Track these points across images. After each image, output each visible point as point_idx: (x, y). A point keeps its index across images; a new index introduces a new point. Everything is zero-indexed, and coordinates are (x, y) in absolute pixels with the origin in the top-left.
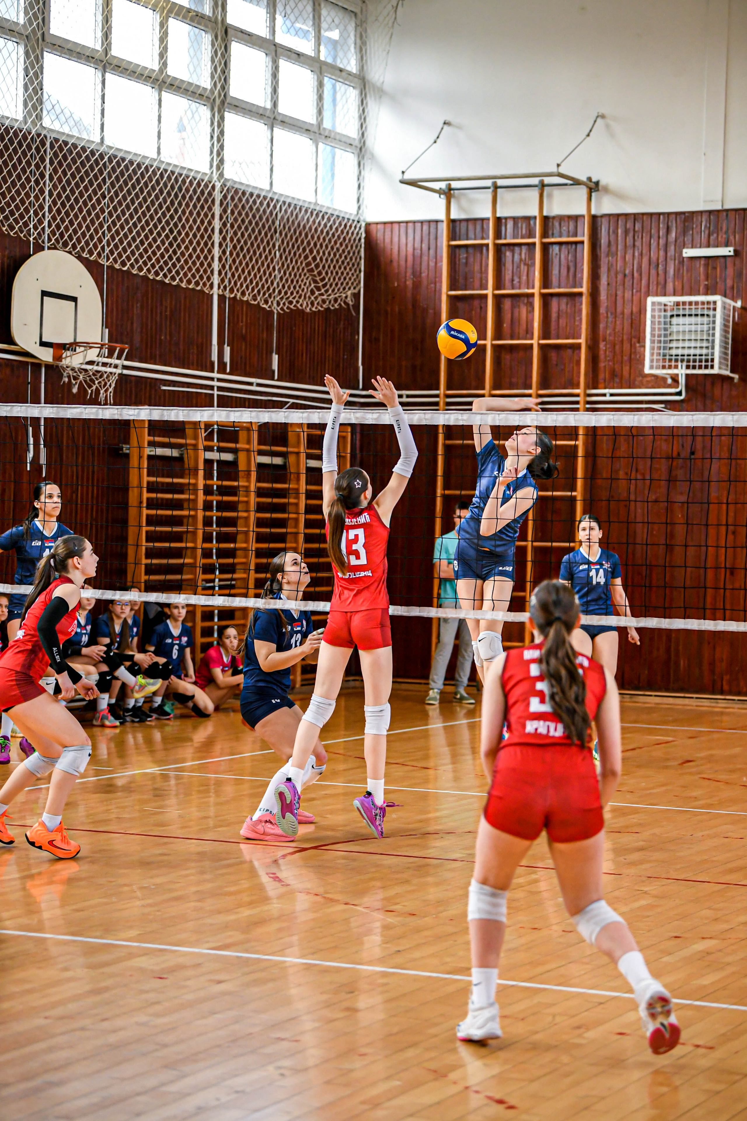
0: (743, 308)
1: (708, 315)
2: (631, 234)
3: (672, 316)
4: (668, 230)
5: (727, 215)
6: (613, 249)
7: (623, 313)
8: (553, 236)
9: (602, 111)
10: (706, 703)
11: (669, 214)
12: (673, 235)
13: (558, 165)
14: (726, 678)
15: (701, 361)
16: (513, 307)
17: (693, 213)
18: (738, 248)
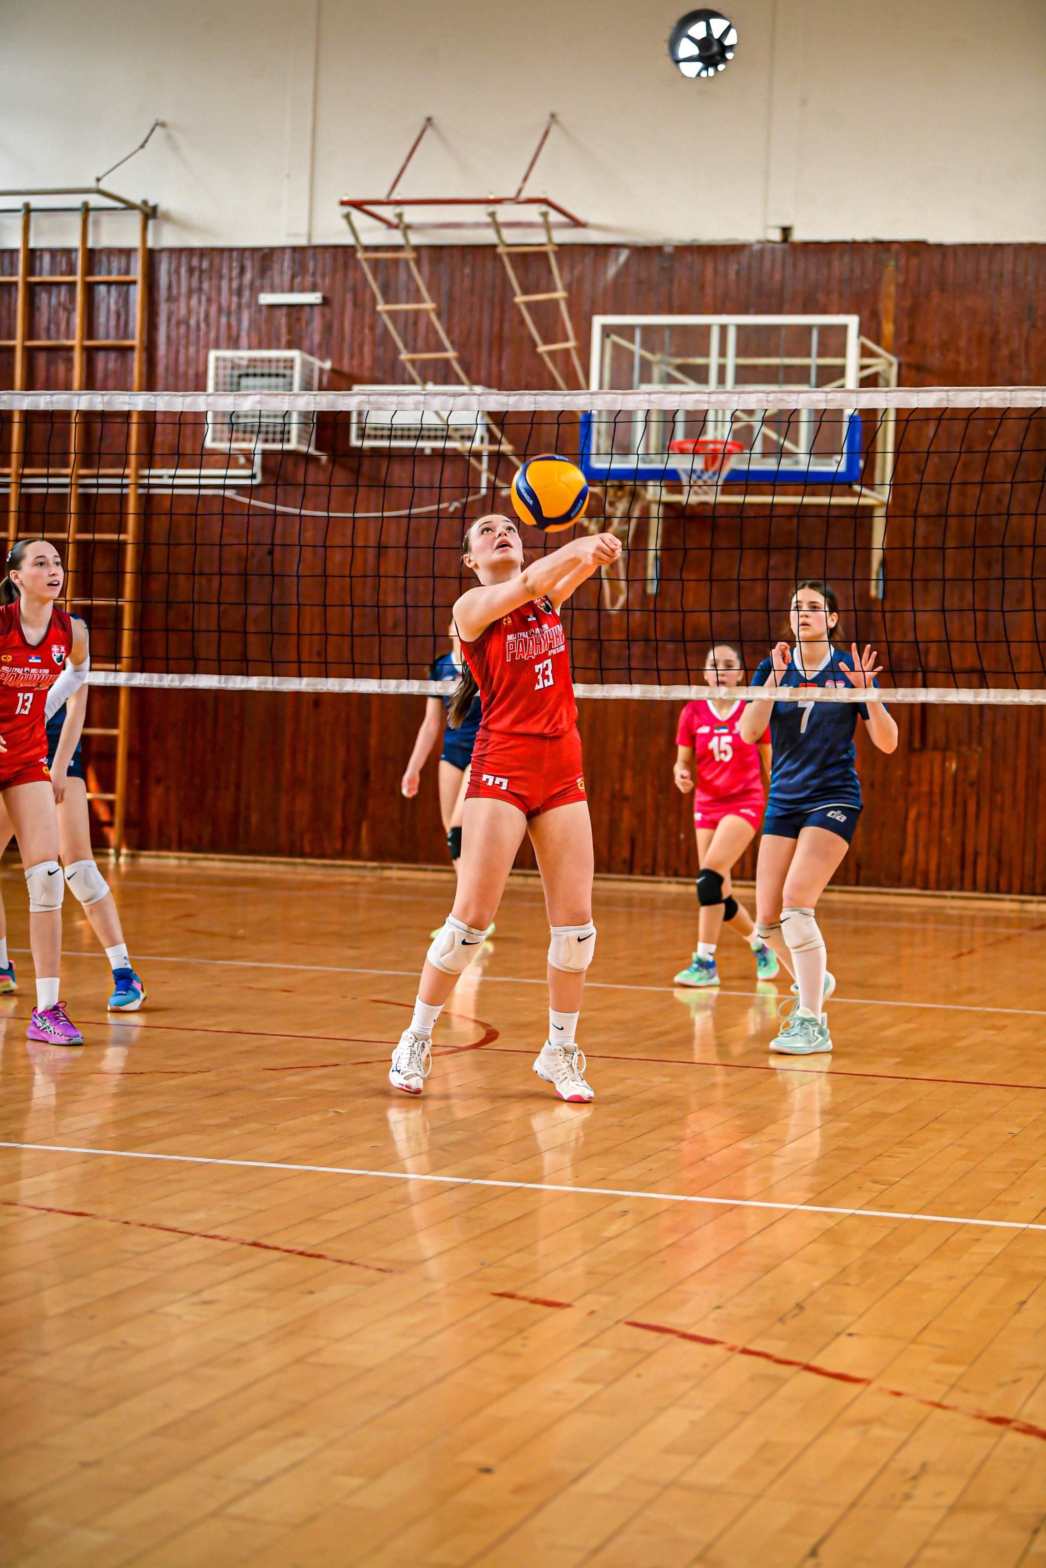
0: (333, 370)
1: (284, 376)
2: (196, 274)
3: (240, 376)
4: (242, 271)
5: (315, 254)
6: (174, 292)
7: (186, 374)
8: (99, 273)
9: (162, 118)
10: (282, 868)
11: (243, 250)
12: (248, 276)
13: (98, 180)
14: (307, 838)
15: (274, 433)
16: (49, 363)
17: (272, 250)
18: (328, 295)
